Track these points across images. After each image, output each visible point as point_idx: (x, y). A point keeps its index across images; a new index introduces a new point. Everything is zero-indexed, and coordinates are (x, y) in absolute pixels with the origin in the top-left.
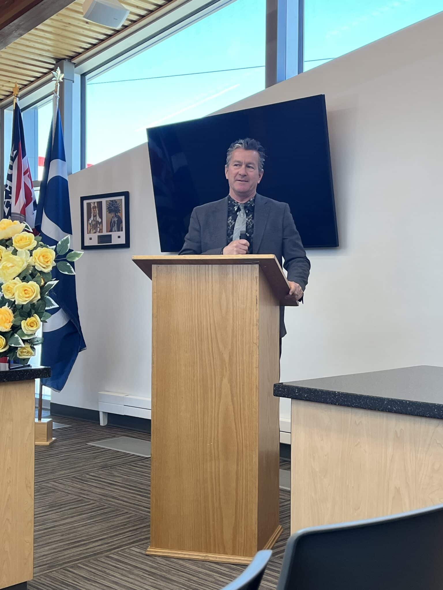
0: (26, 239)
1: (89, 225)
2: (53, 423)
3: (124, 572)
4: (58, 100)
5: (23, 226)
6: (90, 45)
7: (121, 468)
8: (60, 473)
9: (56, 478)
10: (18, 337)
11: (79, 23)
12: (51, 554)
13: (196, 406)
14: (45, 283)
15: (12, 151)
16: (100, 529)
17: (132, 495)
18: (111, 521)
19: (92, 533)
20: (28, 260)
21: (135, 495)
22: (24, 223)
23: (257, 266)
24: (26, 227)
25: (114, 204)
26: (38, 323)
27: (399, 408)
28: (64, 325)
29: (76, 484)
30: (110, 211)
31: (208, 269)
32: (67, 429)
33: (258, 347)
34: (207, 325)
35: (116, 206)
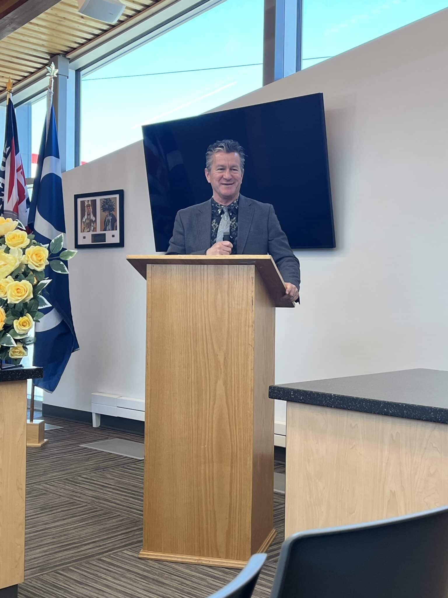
0: (19, 237)
1: (83, 224)
2: (45, 424)
3: (116, 576)
4: (52, 96)
5: (16, 223)
6: (85, 41)
7: (114, 471)
8: (52, 475)
9: (48, 480)
10: (10, 337)
11: (74, 18)
12: (42, 556)
13: (191, 409)
14: (38, 282)
15: (5, 148)
16: (93, 532)
17: (125, 497)
18: (103, 524)
19: (83, 536)
20: (21, 259)
21: (127, 498)
22: (17, 221)
23: (253, 267)
24: (19, 224)
25: (109, 202)
26: (31, 323)
27: (395, 411)
28: (57, 325)
29: (67, 486)
30: (104, 209)
31: (204, 269)
32: (59, 430)
33: (254, 348)
34: (202, 326)
35: (110, 204)
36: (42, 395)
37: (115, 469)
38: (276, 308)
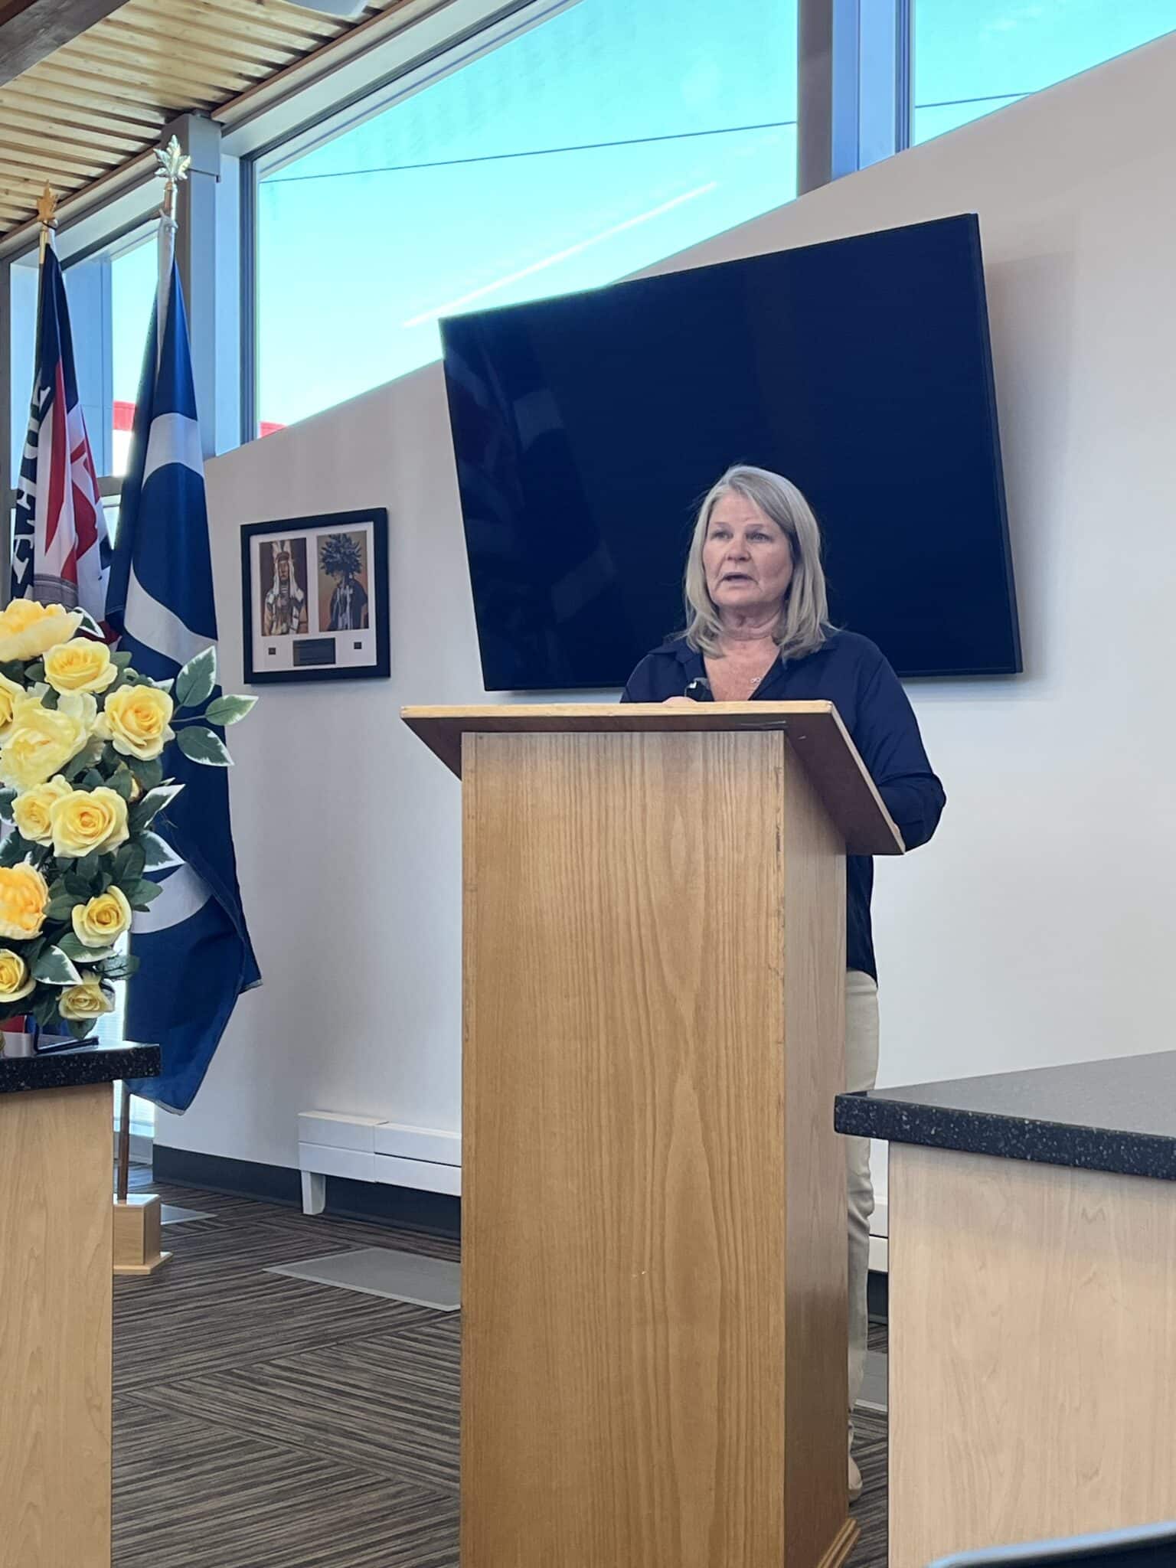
0: (85, 660)
1: (266, 610)
2: (163, 1206)
4: (173, 236)
5: (75, 619)
6: (268, 70)
7: (369, 1345)
8: (185, 1359)
9: (172, 1376)
10: (61, 956)
11: (234, 4)
13: (598, 1161)
14: (144, 793)
15: (36, 390)
16: (308, 1531)
17: (403, 1426)
18: (340, 1507)
19: (282, 1542)
20: (92, 724)
22: (79, 613)
23: (779, 736)
24: (85, 622)
25: (343, 546)
26: (123, 914)
28: (194, 912)
29: (233, 1392)
30: (329, 565)
31: (631, 744)
32: (204, 1224)
33: (783, 980)
34: (628, 914)
35: (347, 553)
36: (151, 1119)
37: (370, 1340)
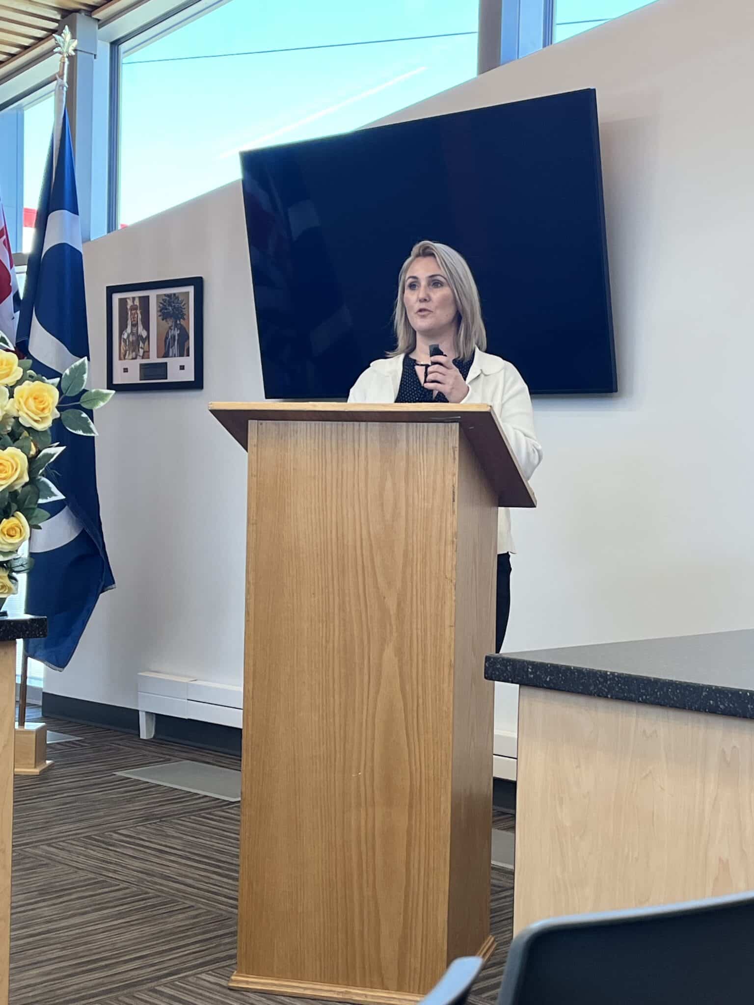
1: (122, 343)
2: (48, 732)
4: (65, 92)
7: (180, 822)
8: (60, 829)
9: (52, 839)
12: (42, 983)
13: (331, 699)
14: (39, 452)
16: (138, 938)
17: (203, 873)
18: (160, 923)
20: (5, 406)
21: (209, 875)
23: (456, 426)
24: (2, 340)
25: (174, 302)
26: (24, 529)
27: (731, 705)
28: (72, 539)
29: (92, 850)
30: (164, 314)
31: (359, 429)
32: (74, 744)
33: (455, 586)
34: (355, 541)
35: (176, 306)
36: (41, 675)
37: (182, 819)
38: (499, 508)
